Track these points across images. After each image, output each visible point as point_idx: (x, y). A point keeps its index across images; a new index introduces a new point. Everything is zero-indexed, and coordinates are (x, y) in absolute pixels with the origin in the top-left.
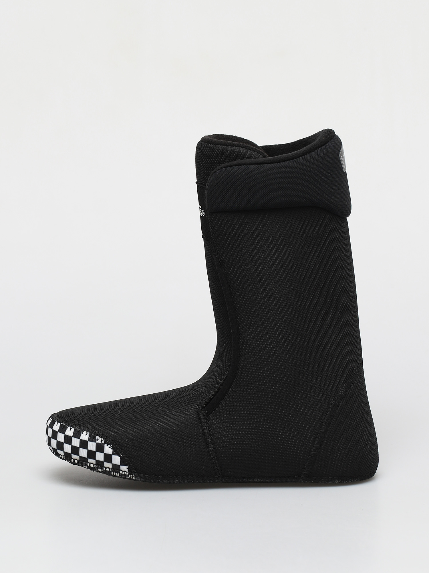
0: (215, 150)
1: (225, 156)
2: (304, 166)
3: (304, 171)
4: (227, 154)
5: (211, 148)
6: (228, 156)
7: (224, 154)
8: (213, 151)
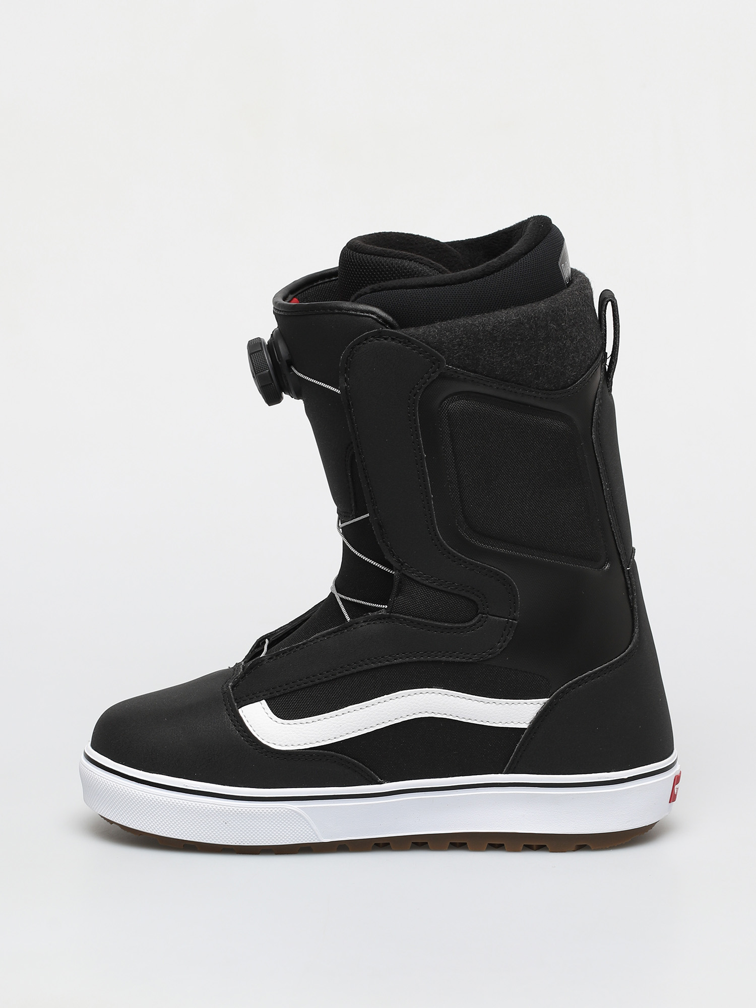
0: (365, 263)
1: (381, 274)
2: (502, 287)
3: (502, 296)
4: (383, 271)
5: (360, 259)
6: (386, 274)
7: (379, 271)
8: (363, 265)
